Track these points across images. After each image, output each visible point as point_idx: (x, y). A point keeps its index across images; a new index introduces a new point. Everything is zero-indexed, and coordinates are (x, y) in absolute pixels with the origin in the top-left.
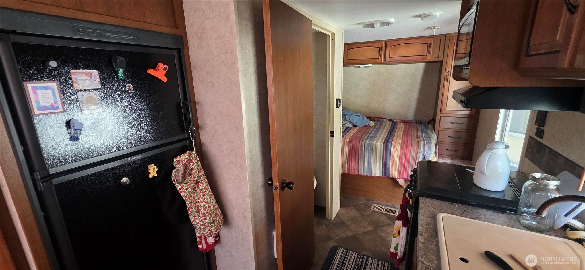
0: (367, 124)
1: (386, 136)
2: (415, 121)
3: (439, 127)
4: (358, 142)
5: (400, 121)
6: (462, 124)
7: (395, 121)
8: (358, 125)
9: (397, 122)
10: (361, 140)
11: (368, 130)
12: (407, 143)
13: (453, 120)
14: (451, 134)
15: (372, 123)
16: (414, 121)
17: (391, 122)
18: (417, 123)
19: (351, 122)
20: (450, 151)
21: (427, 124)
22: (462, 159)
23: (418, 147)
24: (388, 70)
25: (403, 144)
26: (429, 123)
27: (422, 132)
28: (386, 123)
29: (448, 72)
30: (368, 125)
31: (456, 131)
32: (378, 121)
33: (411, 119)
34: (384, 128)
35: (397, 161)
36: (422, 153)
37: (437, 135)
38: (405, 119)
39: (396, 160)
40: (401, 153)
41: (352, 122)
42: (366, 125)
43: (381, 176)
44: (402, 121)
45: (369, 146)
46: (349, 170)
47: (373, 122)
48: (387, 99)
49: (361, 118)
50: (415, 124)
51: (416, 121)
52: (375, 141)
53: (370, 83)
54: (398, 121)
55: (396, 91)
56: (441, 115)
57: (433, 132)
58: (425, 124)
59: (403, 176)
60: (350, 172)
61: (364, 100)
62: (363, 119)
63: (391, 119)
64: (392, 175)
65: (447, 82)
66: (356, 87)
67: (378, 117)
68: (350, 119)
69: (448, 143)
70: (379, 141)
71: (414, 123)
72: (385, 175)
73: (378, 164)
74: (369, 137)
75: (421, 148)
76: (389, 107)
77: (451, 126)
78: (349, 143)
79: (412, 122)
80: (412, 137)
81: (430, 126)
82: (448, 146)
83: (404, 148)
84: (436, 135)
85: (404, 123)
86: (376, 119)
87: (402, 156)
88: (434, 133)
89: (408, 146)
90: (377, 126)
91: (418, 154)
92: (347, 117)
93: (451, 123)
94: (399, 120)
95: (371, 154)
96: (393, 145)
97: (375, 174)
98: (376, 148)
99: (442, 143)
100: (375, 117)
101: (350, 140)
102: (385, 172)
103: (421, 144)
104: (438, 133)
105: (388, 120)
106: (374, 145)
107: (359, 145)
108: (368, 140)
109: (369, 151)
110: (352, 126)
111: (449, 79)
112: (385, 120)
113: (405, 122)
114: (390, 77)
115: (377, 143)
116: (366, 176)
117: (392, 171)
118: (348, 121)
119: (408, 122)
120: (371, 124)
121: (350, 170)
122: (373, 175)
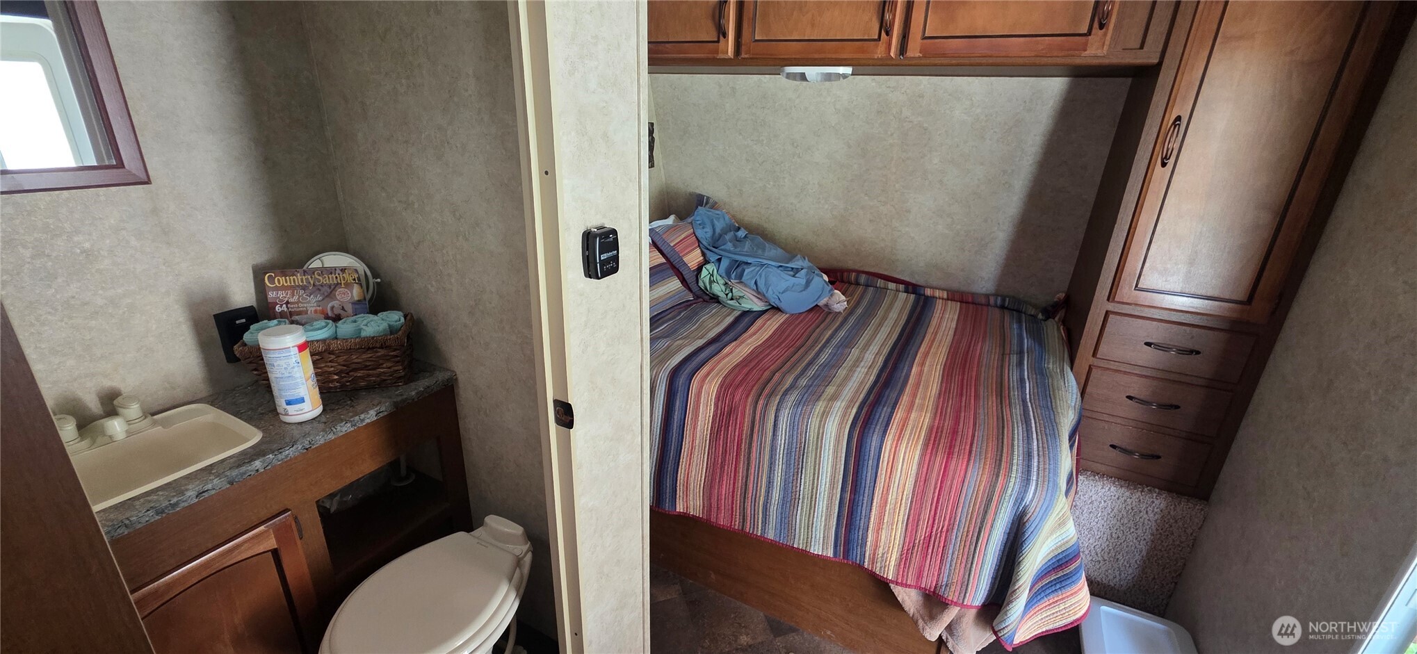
0: (822, 303)
1: (872, 378)
2: (999, 302)
3: (1094, 355)
4: (750, 399)
5: (945, 296)
6: (1198, 353)
7: (928, 292)
8: (782, 306)
9: (934, 297)
10: (766, 391)
11: (814, 335)
12: (954, 432)
13: (1157, 333)
14: (1138, 387)
15: (839, 301)
16: (996, 301)
17: (912, 297)
18: (1007, 308)
19: (760, 295)
20: (1124, 451)
21: (1040, 316)
22: (1169, 490)
23: (999, 464)
24: (921, 96)
25: (933, 440)
26: (1049, 312)
27: (1020, 364)
28: (895, 297)
29: (1179, 118)
30: (826, 305)
31: (1166, 378)
32: (867, 286)
33: (984, 291)
34: (880, 325)
35: (903, 509)
36: (1013, 498)
37: (1083, 381)
38: (964, 289)
39: (896, 503)
40: (922, 480)
41: (764, 296)
42: (817, 305)
43: (830, 553)
44: (956, 296)
45: (793, 426)
46: (710, 511)
47: (843, 298)
48: (909, 211)
49: (801, 279)
50: (997, 312)
51: (1004, 300)
52: (820, 406)
53: (849, 147)
54: (937, 293)
55: (941, 182)
56: (1111, 307)
57: (1067, 369)
58: (1034, 316)
59: (919, 576)
60: (714, 515)
61: (826, 207)
62: (808, 283)
63: (914, 282)
64: (873, 561)
65: (1164, 165)
66: (799, 157)
67: (872, 270)
68: (756, 283)
69: (1119, 421)
70: (839, 405)
71: (996, 306)
72: (847, 553)
73: (822, 505)
74: (803, 382)
75: (1010, 470)
76: (913, 238)
77: (1147, 357)
78: (718, 398)
79: (988, 305)
80: (977, 397)
81: (1053, 331)
82: (1120, 434)
83: (938, 459)
84: (1078, 383)
85: (959, 303)
86: (863, 279)
87: (924, 492)
88: (1071, 377)
89: (956, 450)
90: (859, 311)
91: (995, 498)
92: (747, 271)
93: (1148, 344)
94: (943, 290)
95: (797, 457)
96: (891, 437)
97: (808, 541)
98: (820, 437)
99: (1094, 415)
100: (859, 272)
101: (721, 386)
102: (848, 542)
103: (1013, 445)
104: (1084, 378)
105: (902, 287)
106: (814, 422)
107: (754, 412)
108: (792, 398)
109: (790, 444)
110: (765, 308)
111: (1175, 153)
112: (892, 286)
113: (961, 302)
114: (925, 125)
115: (825, 414)
116: (773, 544)
117: (876, 547)
118: (750, 288)
119: (973, 303)
120: (835, 306)
121: (714, 510)
122: (799, 544)
